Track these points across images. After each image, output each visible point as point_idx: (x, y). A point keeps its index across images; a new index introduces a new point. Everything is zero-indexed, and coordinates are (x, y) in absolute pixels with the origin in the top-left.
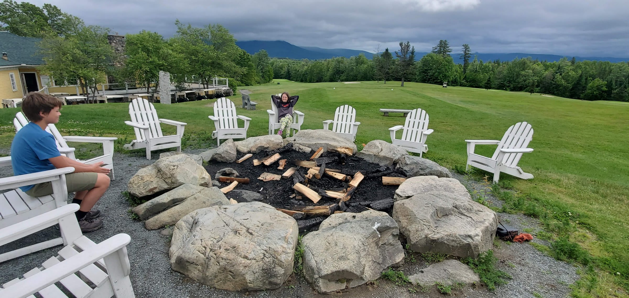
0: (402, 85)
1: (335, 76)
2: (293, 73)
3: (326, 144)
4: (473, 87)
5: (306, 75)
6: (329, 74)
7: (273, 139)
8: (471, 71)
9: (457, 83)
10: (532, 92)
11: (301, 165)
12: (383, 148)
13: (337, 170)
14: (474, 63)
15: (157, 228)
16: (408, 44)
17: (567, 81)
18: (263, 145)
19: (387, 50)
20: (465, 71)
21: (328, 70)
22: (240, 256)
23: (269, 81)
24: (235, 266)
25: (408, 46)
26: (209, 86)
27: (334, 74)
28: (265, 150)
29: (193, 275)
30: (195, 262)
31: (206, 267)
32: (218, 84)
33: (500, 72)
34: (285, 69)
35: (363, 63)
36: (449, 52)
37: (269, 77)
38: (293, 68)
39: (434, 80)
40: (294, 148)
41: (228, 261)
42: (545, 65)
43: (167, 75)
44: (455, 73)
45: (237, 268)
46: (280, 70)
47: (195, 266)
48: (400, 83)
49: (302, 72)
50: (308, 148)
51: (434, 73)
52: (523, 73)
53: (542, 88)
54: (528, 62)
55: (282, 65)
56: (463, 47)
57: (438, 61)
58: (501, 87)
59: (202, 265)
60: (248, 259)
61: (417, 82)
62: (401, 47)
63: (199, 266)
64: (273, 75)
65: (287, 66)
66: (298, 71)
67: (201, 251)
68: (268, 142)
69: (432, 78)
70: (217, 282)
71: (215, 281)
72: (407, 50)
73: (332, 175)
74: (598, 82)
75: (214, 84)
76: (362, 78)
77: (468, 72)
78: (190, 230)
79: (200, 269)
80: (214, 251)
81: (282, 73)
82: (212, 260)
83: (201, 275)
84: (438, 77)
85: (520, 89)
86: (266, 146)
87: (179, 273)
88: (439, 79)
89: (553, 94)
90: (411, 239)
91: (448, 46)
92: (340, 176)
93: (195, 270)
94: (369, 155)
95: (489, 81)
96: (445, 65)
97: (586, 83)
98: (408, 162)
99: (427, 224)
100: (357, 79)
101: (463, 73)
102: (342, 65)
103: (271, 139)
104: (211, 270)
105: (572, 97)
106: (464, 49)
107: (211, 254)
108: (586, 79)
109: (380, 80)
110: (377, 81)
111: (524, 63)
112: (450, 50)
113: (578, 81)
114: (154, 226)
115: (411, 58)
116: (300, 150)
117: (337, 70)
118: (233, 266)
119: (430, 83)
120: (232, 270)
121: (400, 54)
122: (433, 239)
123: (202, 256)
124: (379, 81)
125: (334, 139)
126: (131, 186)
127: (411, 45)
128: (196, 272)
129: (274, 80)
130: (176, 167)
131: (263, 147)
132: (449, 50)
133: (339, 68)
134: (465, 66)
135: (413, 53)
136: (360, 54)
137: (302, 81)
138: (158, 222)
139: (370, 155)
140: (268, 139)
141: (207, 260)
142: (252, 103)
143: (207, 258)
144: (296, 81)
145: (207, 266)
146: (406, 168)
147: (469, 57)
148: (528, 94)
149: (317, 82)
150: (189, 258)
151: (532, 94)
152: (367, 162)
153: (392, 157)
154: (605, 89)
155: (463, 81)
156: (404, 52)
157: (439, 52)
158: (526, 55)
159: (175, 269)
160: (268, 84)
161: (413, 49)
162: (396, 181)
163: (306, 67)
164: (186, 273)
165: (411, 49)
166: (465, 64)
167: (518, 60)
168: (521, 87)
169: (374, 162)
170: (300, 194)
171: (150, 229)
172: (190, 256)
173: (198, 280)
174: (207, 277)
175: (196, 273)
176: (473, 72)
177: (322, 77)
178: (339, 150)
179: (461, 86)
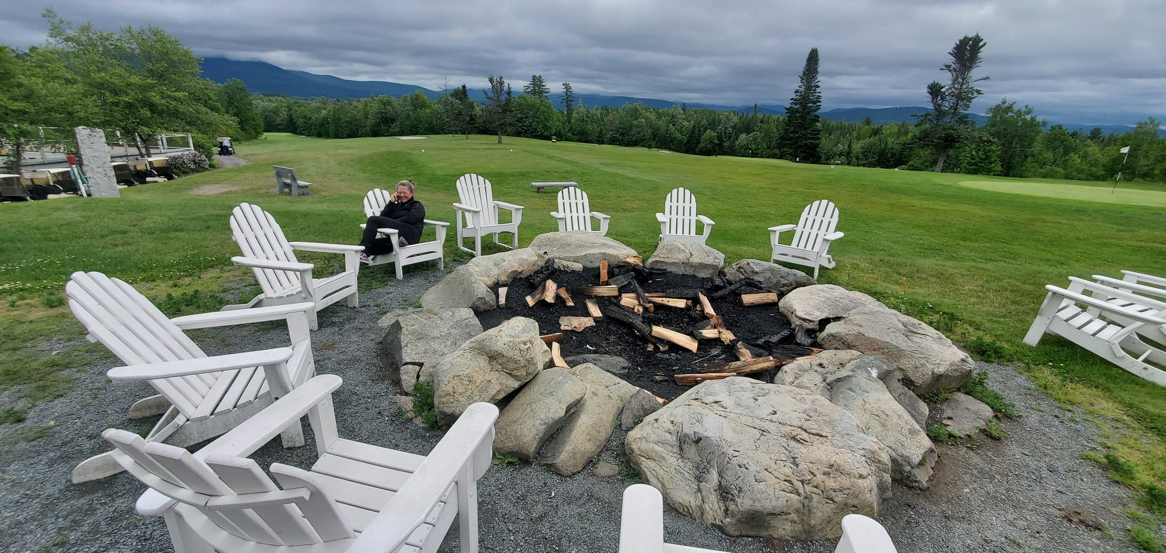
0: (500, 142)
1: (381, 127)
2: (300, 122)
3: (602, 254)
4: (582, 142)
5: (327, 126)
6: (370, 122)
7: (525, 257)
8: (577, 121)
9: (561, 136)
10: (650, 147)
11: (595, 294)
12: (691, 251)
13: (660, 294)
14: (580, 109)
15: (580, 469)
16: (501, 80)
17: (681, 132)
18: (515, 269)
19: (464, 87)
20: (569, 121)
21: (367, 117)
22: (855, 477)
23: (257, 136)
24: (860, 496)
25: (502, 83)
26: (152, 151)
27: (378, 124)
28: (519, 277)
29: (783, 532)
30: (785, 510)
31: (807, 512)
32: (168, 145)
33: (612, 123)
34: (284, 114)
35: (423, 105)
36: (547, 93)
37: (255, 129)
38: (298, 112)
39: (532, 133)
40: (556, 267)
41: (846, 492)
42: (658, 113)
43: (98, 135)
44: (558, 123)
45: (863, 498)
46: (274, 115)
47: (785, 517)
48: (495, 138)
49: (317, 119)
50: (577, 264)
51: (531, 123)
52: (635, 123)
53: (657, 142)
54: (640, 109)
55: (276, 107)
56: (564, 87)
57: (533, 106)
58: (613, 141)
59: (797, 511)
60: (864, 478)
61: (508, 135)
62: (492, 84)
63: (793, 515)
64: (263, 125)
65: (286, 109)
66: (310, 118)
67: (786, 490)
68: (522, 262)
69: (529, 130)
70: (831, 530)
71: (829, 529)
72: (501, 88)
73: (662, 302)
74: (709, 133)
75: (161, 147)
76: (425, 130)
77: (573, 121)
78: (679, 456)
79: (796, 518)
80: (809, 483)
81: (279, 120)
82: (815, 498)
83: (799, 527)
84: (536, 128)
85: (635, 144)
86: (519, 270)
87: (748, 536)
88: (538, 132)
89: (670, 149)
90: (913, 379)
91: (544, 84)
92: (681, 303)
93: (785, 522)
94: (674, 264)
95: (600, 133)
96: (543, 112)
97: (700, 136)
98: (756, 269)
99: (922, 356)
100: (418, 132)
101: (567, 123)
102: (390, 108)
103: (523, 257)
104: (819, 514)
105: (687, 152)
106: (565, 90)
107: (808, 488)
108: (699, 130)
109: (456, 132)
110: (452, 135)
111: (636, 110)
112: (548, 90)
113: (692, 132)
114: (575, 465)
115: (508, 102)
116: (566, 269)
117: (383, 117)
118: (857, 497)
119: (527, 137)
120: (856, 502)
121: (491, 95)
122: (940, 373)
123: (794, 497)
124: (455, 135)
125: (604, 244)
126: (452, 400)
127: (506, 82)
128: (788, 526)
129: (265, 134)
130: (529, 345)
131: (516, 271)
132: (546, 90)
133: (386, 113)
134: (568, 113)
135: (509, 93)
136: (417, 92)
137: (320, 135)
138: (578, 456)
139: (676, 263)
140: (519, 257)
141: (806, 502)
142: (301, 183)
143: (806, 498)
144: (309, 135)
145: (809, 510)
146: (756, 278)
147: (571, 101)
148: (644, 150)
149: (350, 136)
150: (774, 508)
151: (651, 149)
152: (674, 274)
153: (715, 264)
154: (716, 141)
155: (569, 134)
156: (497, 92)
157: (534, 92)
158: (637, 100)
159: (737, 533)
160: (255, 141)
161: (509, 88)
162: (764, 298)
163: (324, 112)
164: (764, 533)
165: (506, 88)
166: (568, 111)
167: (628, 106)
168: (636, 140)
169: (686, 273)
170: (662, 341)
171: (570, 474)
172: (774, 503)
173: (793, 537)
174: (814, 527)
175: (786, 527)
176: (579, 122)
177: (357, 129)
178: (628, 260)
179: (566, 140)
